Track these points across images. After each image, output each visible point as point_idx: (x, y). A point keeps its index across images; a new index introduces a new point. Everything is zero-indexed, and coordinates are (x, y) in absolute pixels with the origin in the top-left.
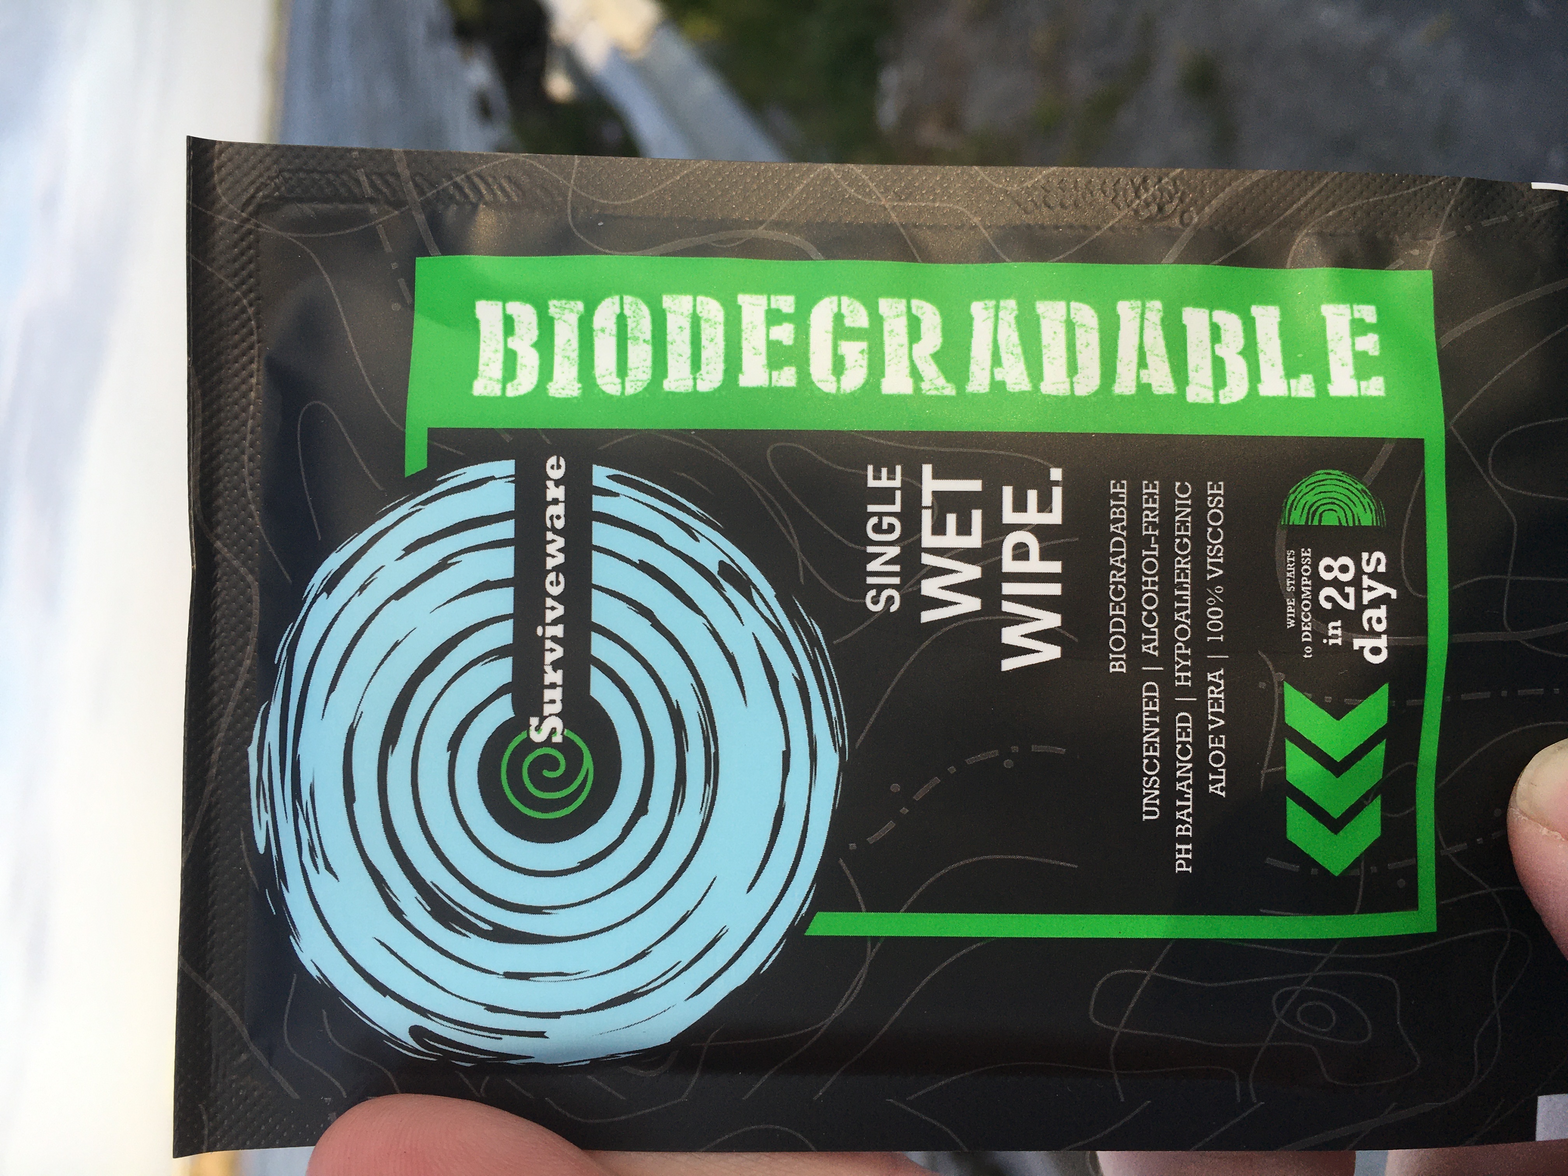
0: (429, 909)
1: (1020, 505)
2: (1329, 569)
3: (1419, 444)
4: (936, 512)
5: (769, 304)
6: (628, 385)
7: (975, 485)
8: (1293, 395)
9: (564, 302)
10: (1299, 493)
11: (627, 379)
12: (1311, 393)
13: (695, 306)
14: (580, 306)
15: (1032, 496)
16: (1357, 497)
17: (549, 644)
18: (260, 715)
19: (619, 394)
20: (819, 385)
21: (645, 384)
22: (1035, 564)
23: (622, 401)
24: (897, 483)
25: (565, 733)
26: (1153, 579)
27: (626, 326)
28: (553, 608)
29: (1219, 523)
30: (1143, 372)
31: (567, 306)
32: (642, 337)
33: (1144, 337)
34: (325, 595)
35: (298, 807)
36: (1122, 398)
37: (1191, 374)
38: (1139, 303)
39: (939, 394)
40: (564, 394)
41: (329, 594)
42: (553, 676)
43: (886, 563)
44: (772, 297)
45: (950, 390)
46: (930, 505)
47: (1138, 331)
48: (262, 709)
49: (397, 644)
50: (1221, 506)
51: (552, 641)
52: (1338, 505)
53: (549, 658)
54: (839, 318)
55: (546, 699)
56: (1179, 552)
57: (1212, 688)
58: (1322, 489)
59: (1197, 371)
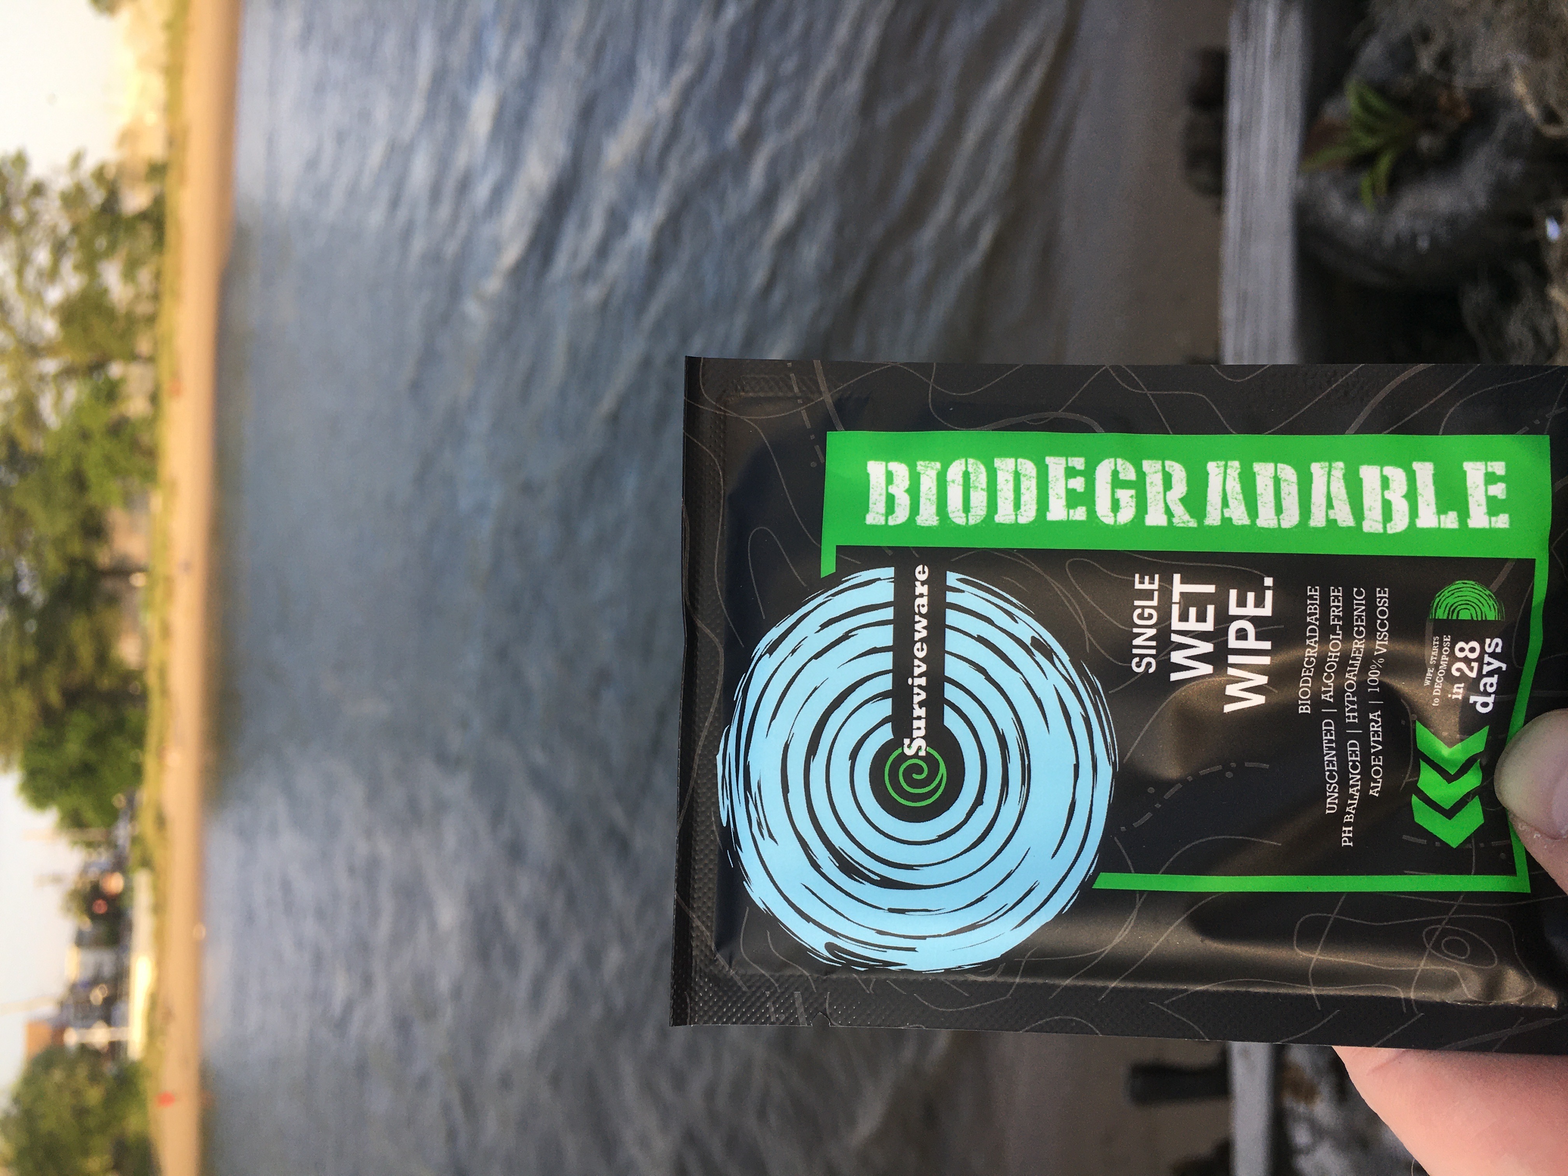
0: (838, 865)
1: (1242, 603)
2: (1462, 650)
3: (1532, 562)
4: (1182, 606)
5: (1067, 463)
6: (970, 518)
7: (1210, 589)
8: (1442, 526)
9: (927, 462)
10: (1443, 597)
11: (969, 514)
12: (1455, 526)
13: (1016, 466)
14: (938, 465)
15: (1251, 596)
16: (1485, 600)
17: (916, 690)
18: (724, 734)
19: (964, 524)
20: (1102, 519)
21: (982, 518)
22: (1251, 643)
23: (966, 529)
24: (1155, 586)
25: (927, 750)
26: (1336, 654)
27: (969, 479)
28: (919, 666)
29: (1385, 617)
30: (1331, 512)
31: (929, 465)
32: (980, 486)
33: (1331, 488)
34: (768, 655)
35: (749, 796)
36: (1316, 529)
37: (1366, 513)
38: (1327, 464)
39: (1185, 526)
40: (927, 524)
41: (771, 655)
42: (919, 712)
43: (1147, 640)
44: (1069, 459)
45: (1193, 524)
46: (1178, 601)
47: (1326, 483)
48: (725, 730)
49: (816, 689)
50: (1386, 605)
51: (919, 688)
52: (1471, 605)
53: (917, 699)
54: (1115, 473)
55: (915, 727)
56: (1357, 637)
57: (1373, 724)
58: (1460, 594)
59: (1370, 510)
